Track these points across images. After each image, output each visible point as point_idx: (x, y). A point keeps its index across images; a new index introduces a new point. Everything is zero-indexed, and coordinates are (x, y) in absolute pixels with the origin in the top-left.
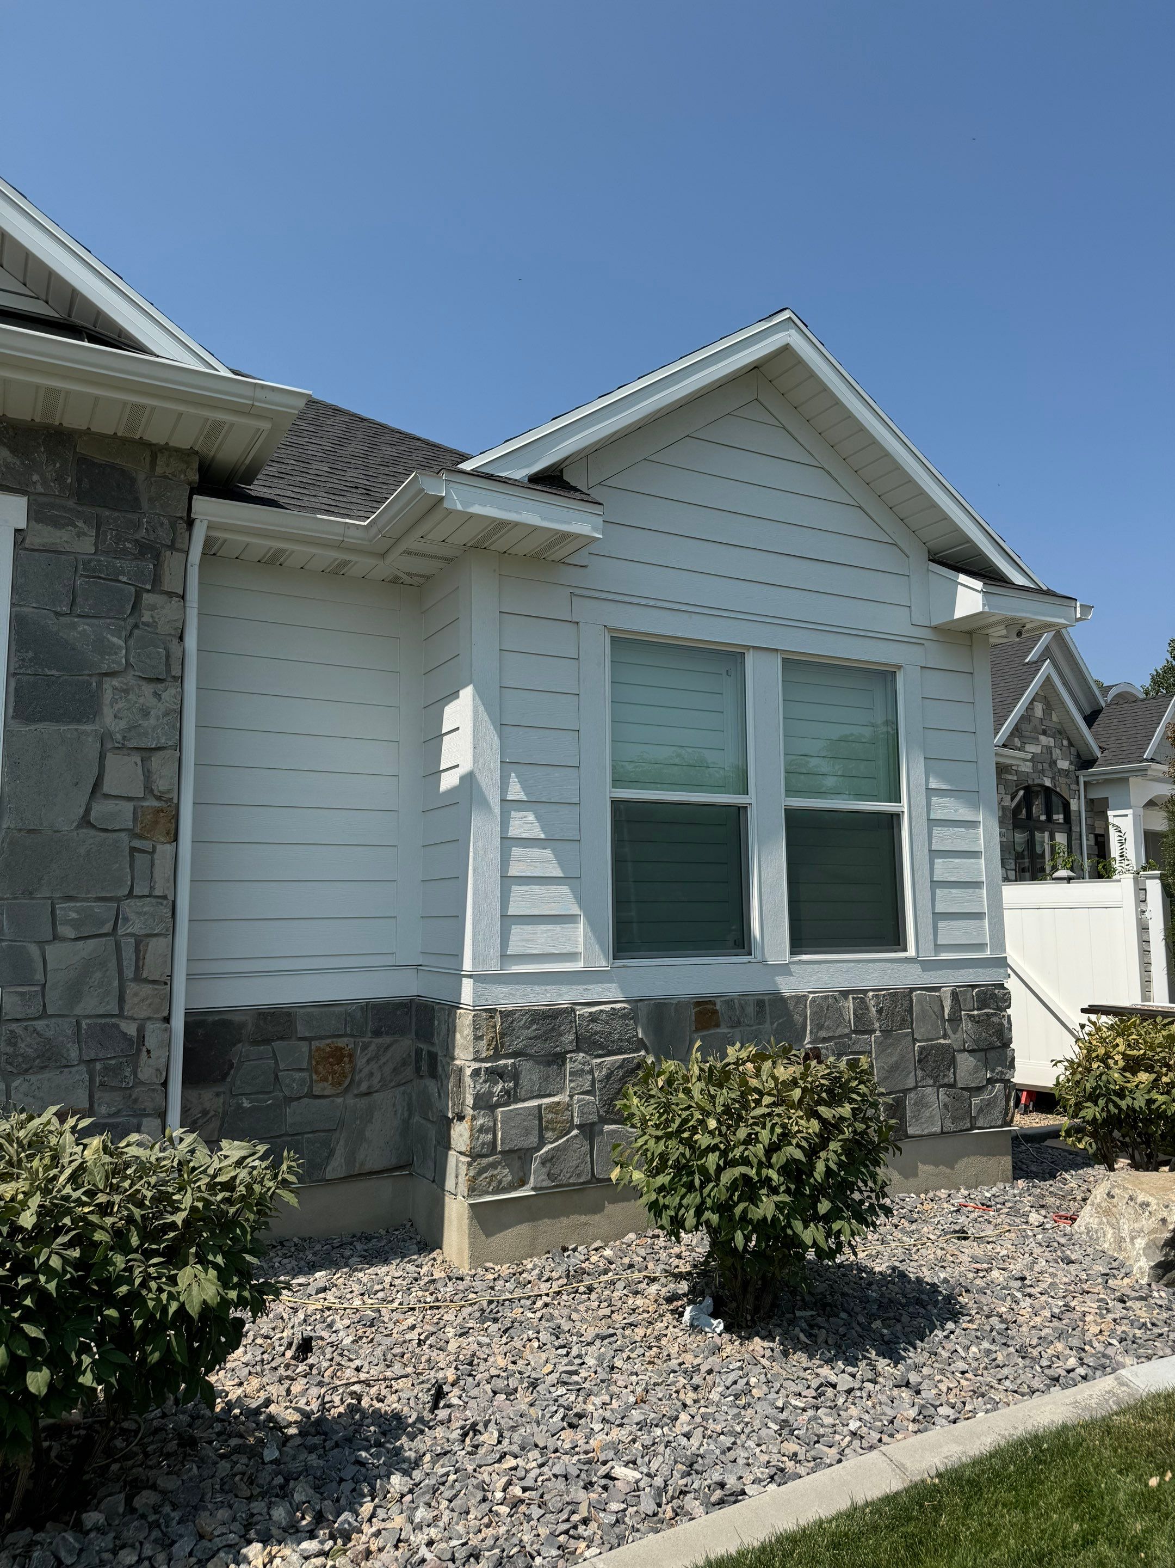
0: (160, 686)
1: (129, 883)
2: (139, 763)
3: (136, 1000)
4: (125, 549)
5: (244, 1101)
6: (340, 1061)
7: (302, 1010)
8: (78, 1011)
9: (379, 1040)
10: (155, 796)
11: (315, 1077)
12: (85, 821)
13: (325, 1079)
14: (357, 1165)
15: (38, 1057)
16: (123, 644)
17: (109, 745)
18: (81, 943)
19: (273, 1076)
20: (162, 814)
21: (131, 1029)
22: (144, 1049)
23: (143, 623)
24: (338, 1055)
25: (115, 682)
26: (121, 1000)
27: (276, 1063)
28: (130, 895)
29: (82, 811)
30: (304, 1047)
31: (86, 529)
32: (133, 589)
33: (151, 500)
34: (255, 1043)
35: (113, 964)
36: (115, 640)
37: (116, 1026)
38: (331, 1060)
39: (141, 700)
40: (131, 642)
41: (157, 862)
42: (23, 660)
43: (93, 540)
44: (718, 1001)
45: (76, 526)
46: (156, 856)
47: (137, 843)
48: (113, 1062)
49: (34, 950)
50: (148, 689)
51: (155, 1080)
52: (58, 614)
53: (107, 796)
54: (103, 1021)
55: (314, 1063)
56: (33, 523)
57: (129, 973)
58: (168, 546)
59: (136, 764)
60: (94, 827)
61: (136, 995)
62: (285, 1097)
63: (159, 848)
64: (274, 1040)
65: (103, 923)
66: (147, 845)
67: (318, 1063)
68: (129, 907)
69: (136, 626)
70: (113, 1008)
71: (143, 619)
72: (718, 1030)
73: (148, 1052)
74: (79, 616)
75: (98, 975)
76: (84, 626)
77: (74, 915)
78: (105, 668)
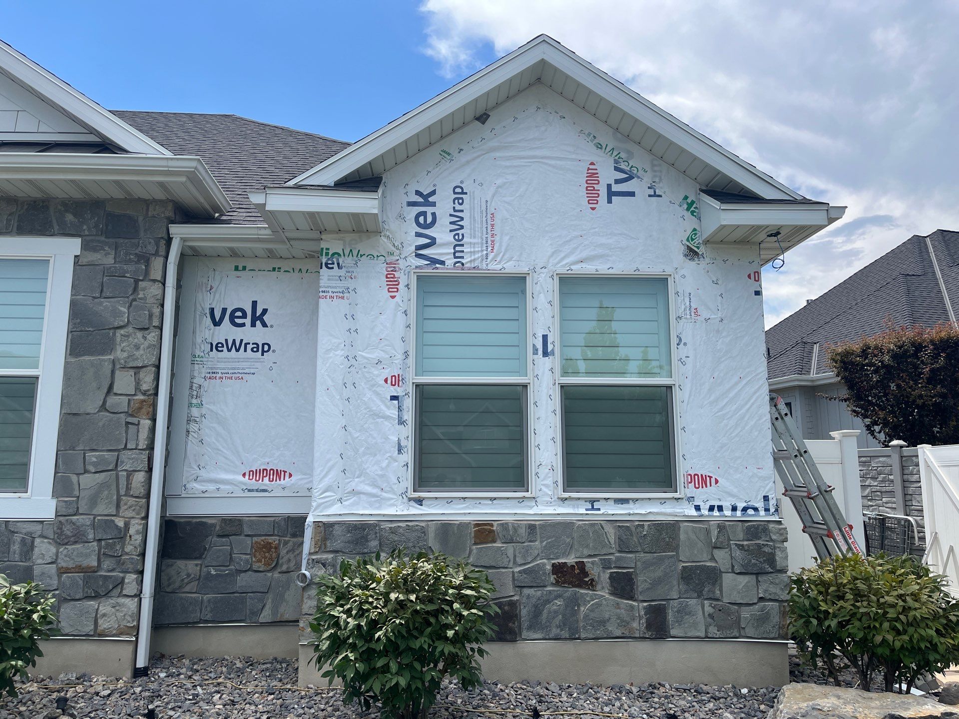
0: (146, 332)
1: (124, 442)
2: (133, 375)
3: (126, 507)
4: (130, 259)
5: (212, 570)
6: (269, 551)
7: (248, 518)
8: (94, 512)
9: (295, 540)
10: (142, 393)
11: (254, 559)
12: (103, 407)
13: (260, 561)
14: (279, 615)
15: (73, 536)
16: (126, 311)
17: (118, 366)
18: (97, 475)
19: (229, 557)
20: (145, 403)
21: (120, 523)
22: (128, 535)
23: (139, 299)
24: (268, 547)
25: (122, 332)
26: (118, 506)
27: (232, 548)
28: (125, 448)
29: (101, 403)
30: (248, 541)
31: (110, 251)
32: (132, 280)
33: (145, 231)
34: (219, 536)
35: (114, 487)
36: (122, 309)
37: (113, 521)
38: (264, 550)
39: (136, 340)
40: (131, 309)
41: (140, 430)
42: (75, 324)
43: (113, 256)
44: (495, 524)
45: (105, 250)
46: (140, 427)
47: (130, 420)
48: (111, 541)
49: (74, 478)
50: (139, 335)
51: (134, 553)
52: (95, 298)
53: (116, 394)
54: (106, 518)
55: (254, 551)
56: (83, 251)
57: (122, 492)
58: (153, 254)
59: (132, 376)
60: (108, 411)
61: (126, 504)
62: (236, 570)
63: (142, 422)
64: (231, 535)
65: (109, 464)
66: (135, 420)
67: (256, 551)
68: (125, 455)
69: (135, 300)
70: (113, 511)
71: (139, 296)
72: (494, 545)
73: (130, 536)
74: (105, 298)
75: (106, 492)
76: (106, 303)
77: (94, 460)
78: (116, 325)
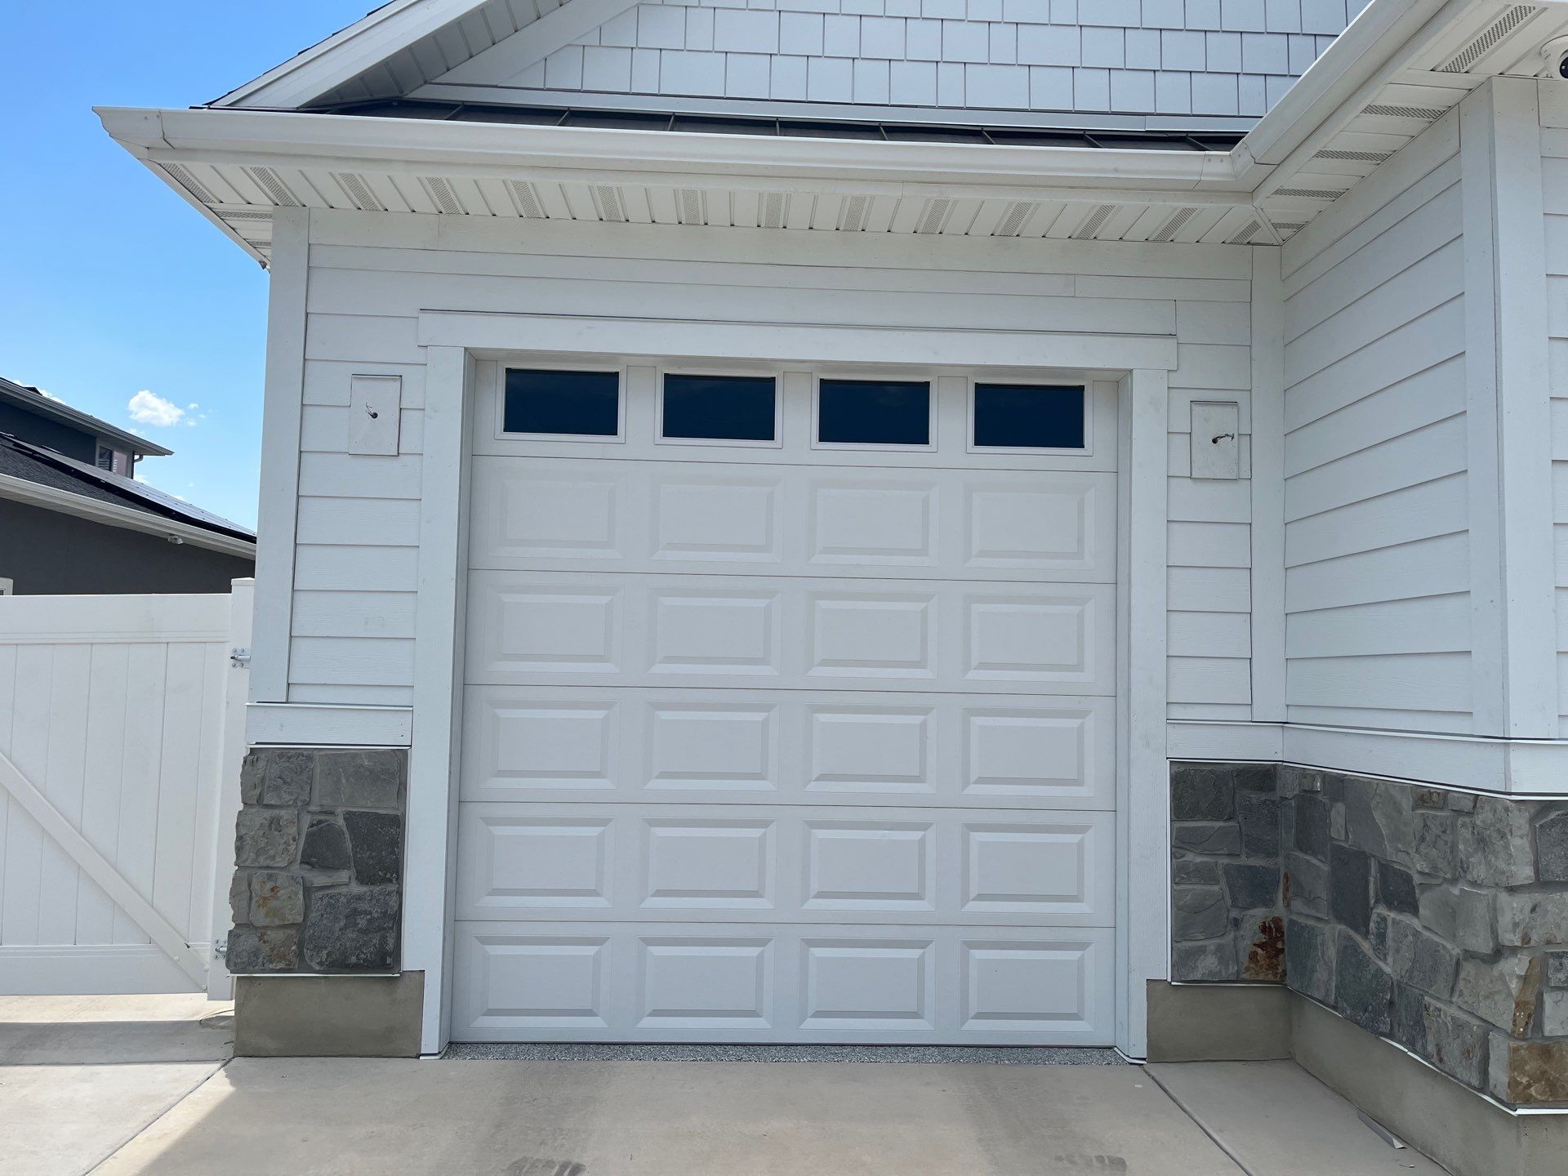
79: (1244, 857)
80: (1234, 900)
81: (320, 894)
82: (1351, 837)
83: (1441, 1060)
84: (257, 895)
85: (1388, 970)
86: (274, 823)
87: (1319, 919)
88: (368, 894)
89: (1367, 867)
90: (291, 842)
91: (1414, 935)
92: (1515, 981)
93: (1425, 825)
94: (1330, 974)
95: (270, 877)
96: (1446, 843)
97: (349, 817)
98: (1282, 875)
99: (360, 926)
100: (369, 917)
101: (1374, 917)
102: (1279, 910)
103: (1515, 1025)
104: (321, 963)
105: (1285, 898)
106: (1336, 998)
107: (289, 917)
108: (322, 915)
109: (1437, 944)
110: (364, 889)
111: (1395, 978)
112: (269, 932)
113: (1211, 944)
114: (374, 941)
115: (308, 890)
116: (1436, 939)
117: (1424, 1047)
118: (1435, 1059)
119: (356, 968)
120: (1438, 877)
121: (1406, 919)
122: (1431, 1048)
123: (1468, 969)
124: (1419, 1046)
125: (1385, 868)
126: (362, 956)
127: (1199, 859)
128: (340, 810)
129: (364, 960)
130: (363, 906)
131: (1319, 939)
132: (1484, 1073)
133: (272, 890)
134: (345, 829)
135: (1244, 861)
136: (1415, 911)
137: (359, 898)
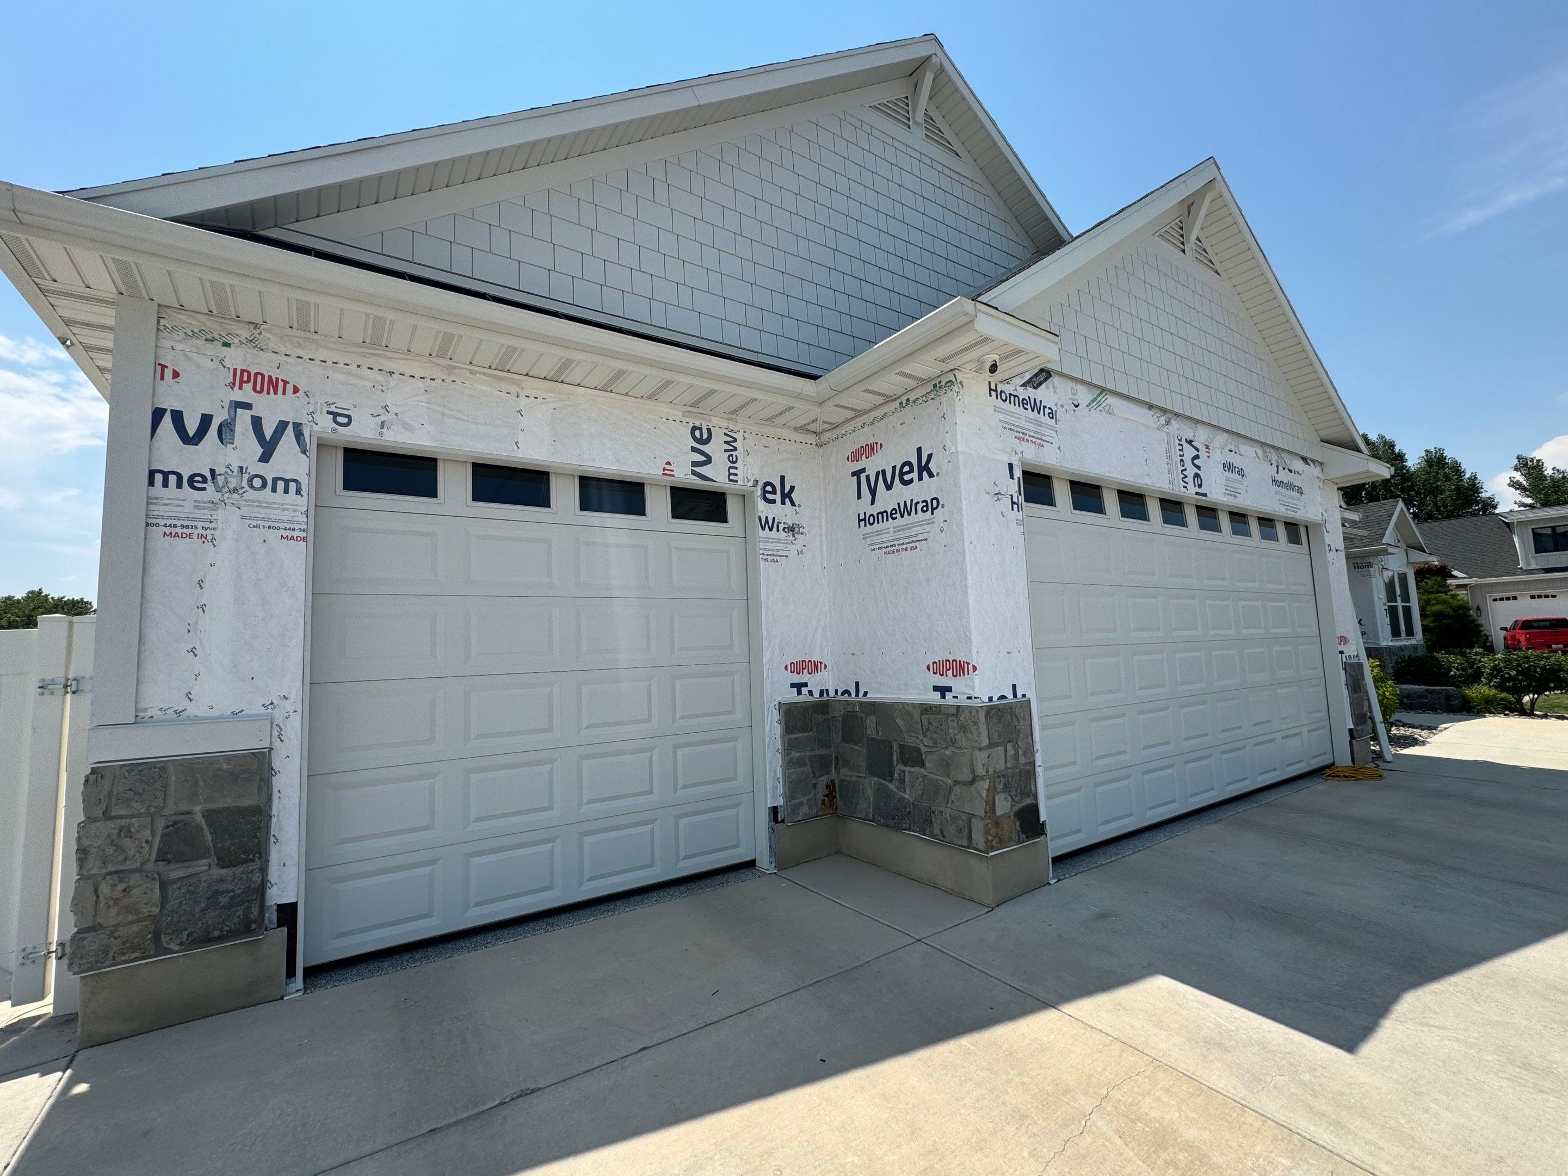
79: (816, 750)
80: (814, 773)
81: (176, 886)
82: (880, 732)
83: (944, 837)
84: (105, 898)
85: (907, 796)
86: (126, 831)
87: (861, 777)
88: (230, 875)
89: (891, 747)
90: (144, 845)
91: (923, 777)
92: (985, 791)
93: (929, 723)
94: (869, 804)
95: (121, 880)
96: (942, 730)
97: (208, 815)
98: (834, 756)
99: (222, 904)
100: (231, 894)
101: (897, 771)
102: (834, 775)
103: (986, 813)
104: (181, 944)
105: (836, 768)
106: (873, 816)
107: (145, 910)
108: (181, 902)
109: (938, 780)
110: (224, 872)
111: (911, 801)
112: (121, 929)
113: (805, 800)
114: (238, 914)
115: (164, 886)
116: (937, 777)
117: (931, 831)
118: (940, 836)
119: (221, 939)
120: (937, 747)
121: (917, 770)
122: (936, 831)
123: (957, 789)
124: (928, 831)
125: (902, 748)
126: (226, 928)
127: (798, 755)
128: (197, 809)
129: (228, 931)
130: (223, 887)
131: (861, 787)
132: (970, 838)
133: (124, 890)
134: (203, 824)
135: (817, 752)
136: (923, 765)
137: (221, 880)
